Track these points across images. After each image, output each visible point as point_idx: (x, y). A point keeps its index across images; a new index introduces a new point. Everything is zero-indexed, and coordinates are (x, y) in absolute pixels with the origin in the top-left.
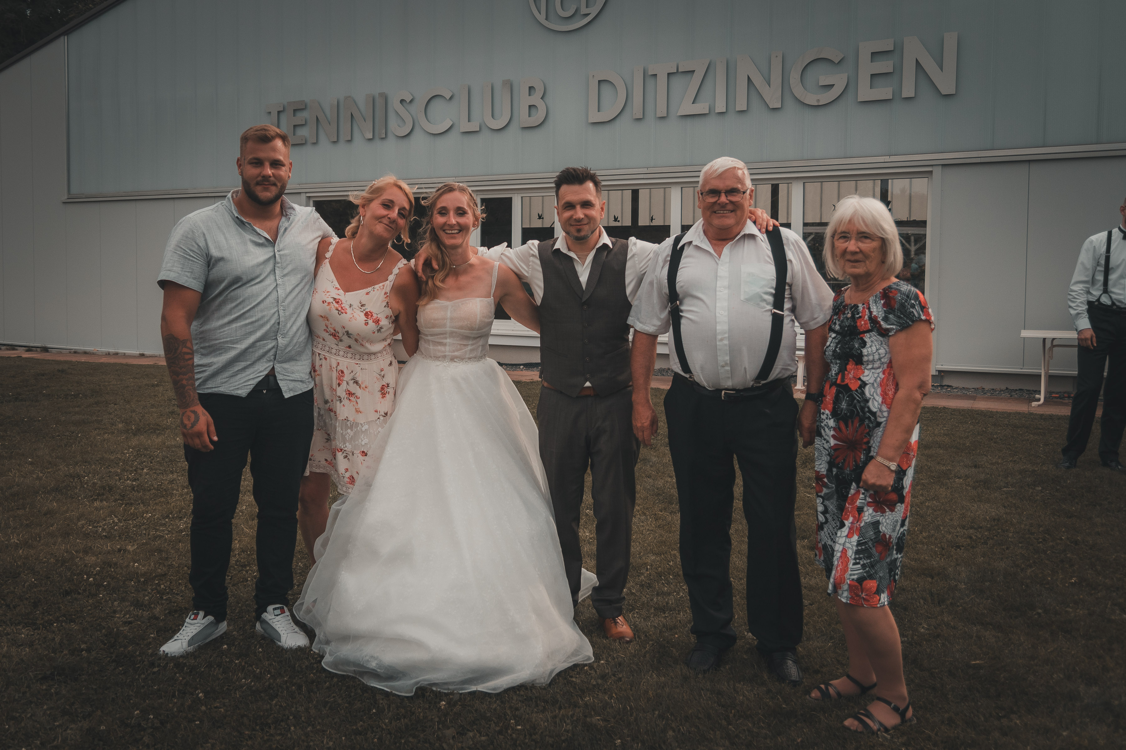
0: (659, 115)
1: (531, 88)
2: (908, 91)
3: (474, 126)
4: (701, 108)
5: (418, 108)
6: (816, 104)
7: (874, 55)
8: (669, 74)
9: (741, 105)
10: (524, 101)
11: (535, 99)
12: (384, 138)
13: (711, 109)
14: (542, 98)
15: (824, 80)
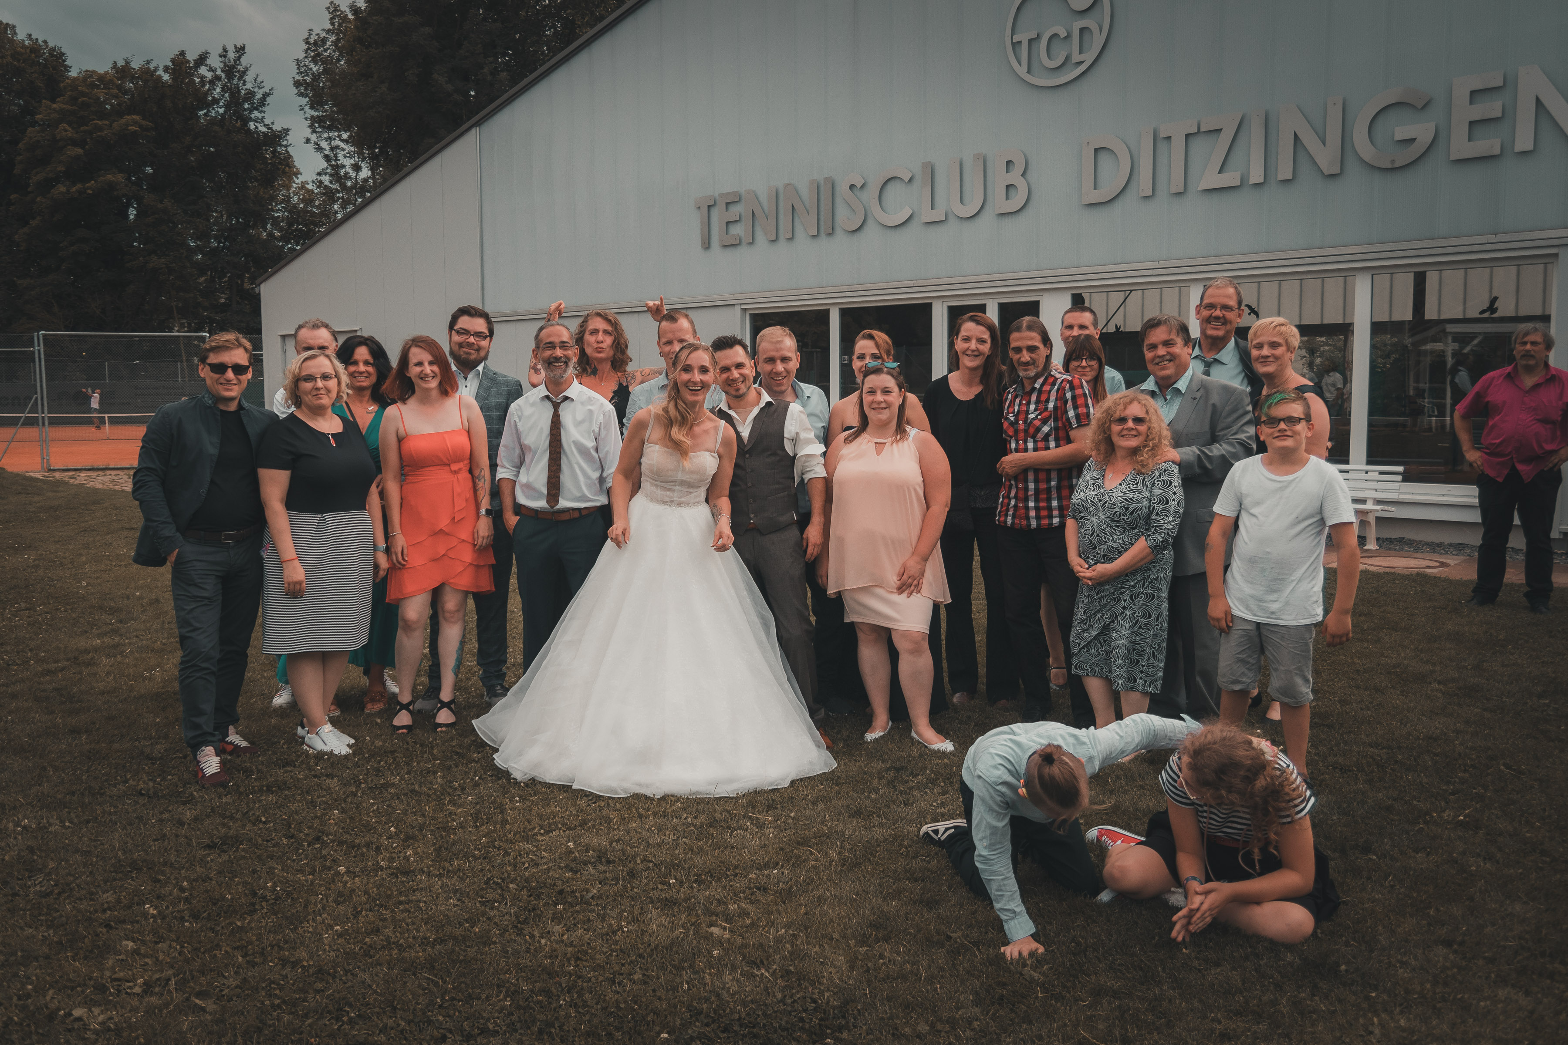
0: (1174, 190)
1: (1009, 163)
2: (1524, 141)
3: (938, 215)
4: (1230, 178)
5: (870, 195)
6: (1390, 166)
7: (1474, 94)
8: (1187, 136)
9: (1285, 172)
10: (999, 179)
11: (1015, 177)
12: (831, 233)
13: (1244, 180)
14: (1023, 175)
15: (1401, 133)
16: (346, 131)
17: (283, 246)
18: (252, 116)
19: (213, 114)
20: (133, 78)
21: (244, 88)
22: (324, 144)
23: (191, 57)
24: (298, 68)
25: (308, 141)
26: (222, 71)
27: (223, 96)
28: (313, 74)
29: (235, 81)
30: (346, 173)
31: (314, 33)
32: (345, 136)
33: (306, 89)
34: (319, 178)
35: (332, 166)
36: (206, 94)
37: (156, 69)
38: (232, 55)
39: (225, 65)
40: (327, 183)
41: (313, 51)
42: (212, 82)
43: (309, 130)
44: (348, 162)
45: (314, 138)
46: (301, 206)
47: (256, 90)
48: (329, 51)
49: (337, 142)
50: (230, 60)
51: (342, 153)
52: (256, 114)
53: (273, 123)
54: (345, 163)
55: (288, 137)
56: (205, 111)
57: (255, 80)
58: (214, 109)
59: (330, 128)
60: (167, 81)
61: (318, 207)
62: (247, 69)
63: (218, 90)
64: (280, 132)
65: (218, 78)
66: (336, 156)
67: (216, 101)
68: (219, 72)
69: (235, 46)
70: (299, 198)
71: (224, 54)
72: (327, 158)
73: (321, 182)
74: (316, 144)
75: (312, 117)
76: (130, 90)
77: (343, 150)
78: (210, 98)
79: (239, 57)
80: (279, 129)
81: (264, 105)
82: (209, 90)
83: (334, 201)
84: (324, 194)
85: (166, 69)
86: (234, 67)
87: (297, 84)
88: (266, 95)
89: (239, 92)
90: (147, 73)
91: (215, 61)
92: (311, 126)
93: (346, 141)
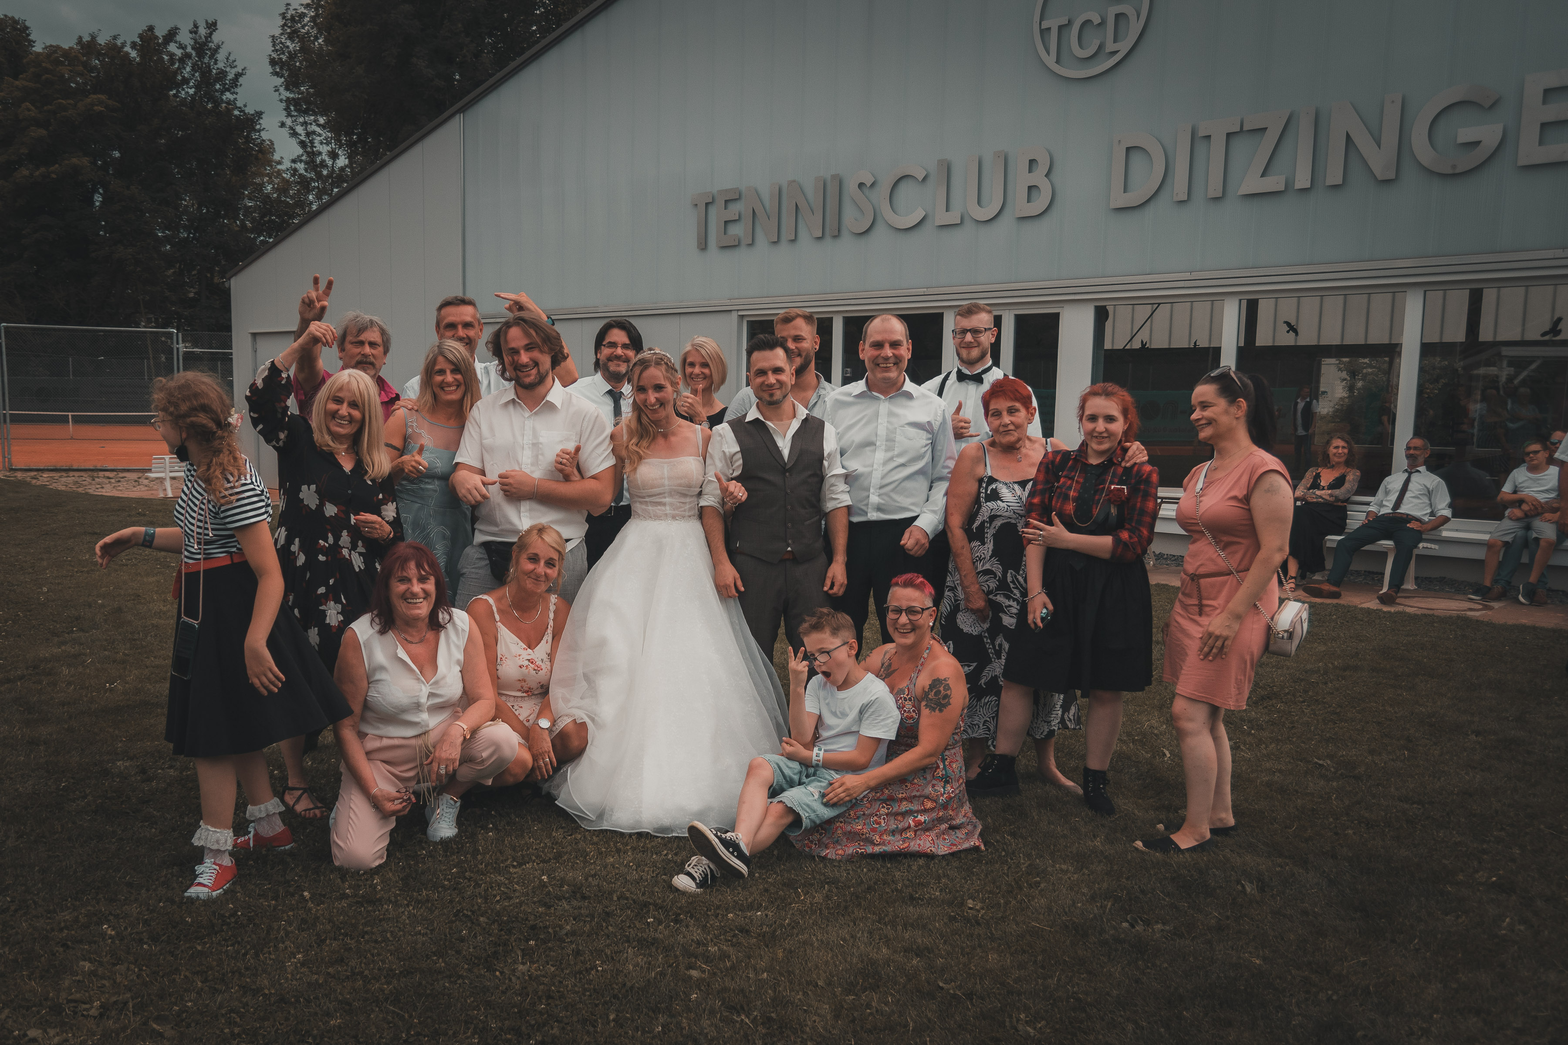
0: (1212, 194)
1: (1032, 162)
3: (953, 217)
4: (1274, 183)
5: (881, 195)
6: (1450, 172)
7: (1549, 93)
8: (1228, 135)
9: (1335, 176)
10: (1022, 179)
11: (1038, 178)
12: (837, 236)
13: (1289, 184)
14: (1047, 176)
15: (1466, 135)
16: (322, 116)
17: (255, 238)
18: (224, 97)
19: (183, 94)
20: (99, 55)
21: (216, 67)
22: (300, 129)
23: (160, 32)
24: (274, 46)
25: (283, 125)
26: (193, 48)
27: (193, 75)
28: (289, 52)
29: (206, 60)
30: (323, 161)
31: (291, 8)
32: (322, 121)
33: (281, 69)
34: (293, 165)
35: (308, 153)
36: (175, 73)
37: (124, 44)
38: (203, 31)
39: (196, 42)
40: (302, 171)
41: (289, 27)
42: (182, 60)
43: (285, 113)
44: (325, 149)
45: (289, 122)
46: (275, 195)
47: (228, 69)
48: (306, 27)
49: (314, 128)
50: (200, 37)
51: (319, 138)
52: (228, 96)
53: (245, 106)
54: (321, 150)
55: (261, 121)
56: (174, 92)
57: (227, 59)
58: (183, 89)
59: (306, 112)
60: (135, 58)
61: (292, 198)
62: (218, 47)
63: (188, 69)
64: (252, 115)
65: (188, 56)
66: (312, 142)
67: (186, 81)
68: (189, 49)
69: (207, 22)
70: (273, 188)
71: (194, 31)
72: (302, 144)
73: (295, 170)
74: (291, 128)
75: (288, 98)
76: (95, 67)
77: (320, 135)
78: (179, 78)
79: (211, 34)
80: (252, 112)
81: (236, 86)
82: (179, 68)
83: (309, 191)
84: (298, 183)
85: (134, 45)
86: (205, 44)
87: (273, 62)
88: (238, 75)
89: (210, 71)
90: (114, 50)
91: (185, 37)
92: (287, 109)
93: (323, 127)
